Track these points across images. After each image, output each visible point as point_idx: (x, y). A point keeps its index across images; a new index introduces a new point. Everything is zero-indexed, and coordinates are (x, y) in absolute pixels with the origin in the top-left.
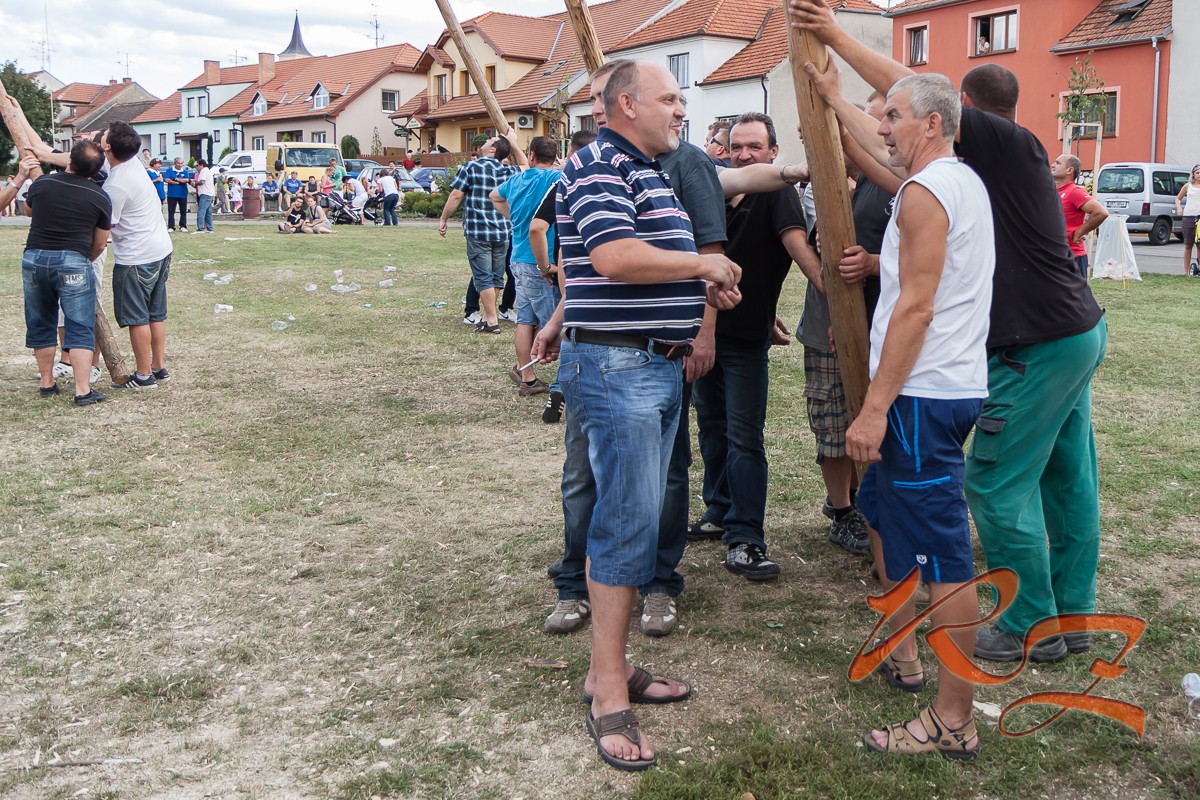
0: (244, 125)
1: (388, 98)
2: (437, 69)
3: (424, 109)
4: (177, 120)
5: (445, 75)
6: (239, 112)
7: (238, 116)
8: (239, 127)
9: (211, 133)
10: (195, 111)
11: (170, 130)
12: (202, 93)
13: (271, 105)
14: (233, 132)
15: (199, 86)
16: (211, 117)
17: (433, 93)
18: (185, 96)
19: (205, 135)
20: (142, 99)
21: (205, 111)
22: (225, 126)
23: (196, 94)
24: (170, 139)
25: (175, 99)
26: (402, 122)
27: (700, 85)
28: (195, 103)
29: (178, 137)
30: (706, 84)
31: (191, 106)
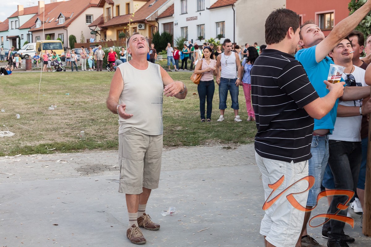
0: (32, 32)
1: (88, 18)
2: (107, 5)
3: (102, 22)
4: (7, 31)
5: (110, 8)
6: (30, 26)
8: (30, 33)
9: (20, 36)
10: (14, 27)
11: (5, 35)
12: (16, 19)
13: (43, 23)
14: (29, 35)
15: (16, 16)
16: (20, 29)
17: (105, 15)
18: (10, 20)
19: (18, 37)
21: (18, 27)
22: (25, 32)
23: (14, 20)
24: (5, 38)
25: (7, 22)
26: (93, 28)
27: (209, 9)
28: (14, 23)
29: (8, 38)
30: (211, 8)
31: (12, 25)
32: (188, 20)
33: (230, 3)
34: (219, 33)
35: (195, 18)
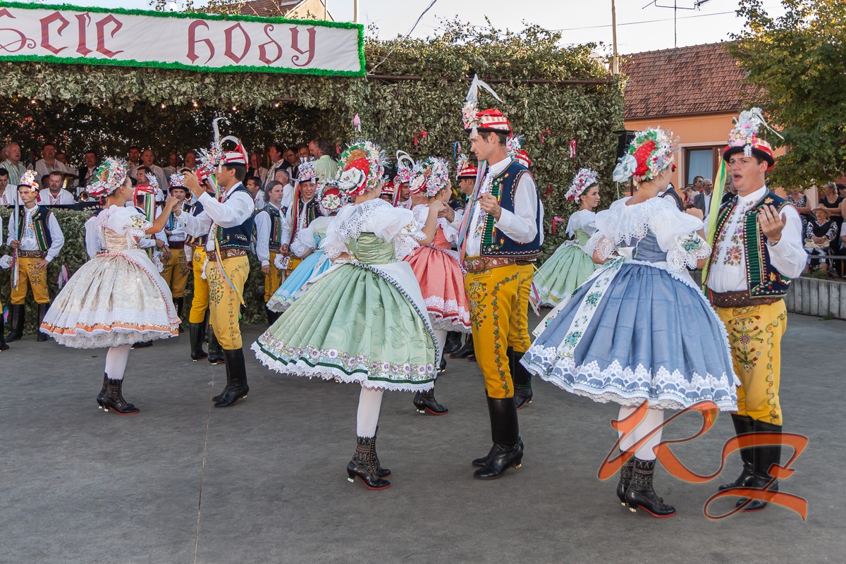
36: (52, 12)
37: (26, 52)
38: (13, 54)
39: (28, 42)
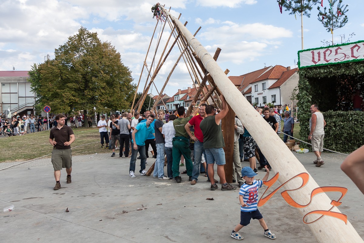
0: (185, 102)
4: (174, 101)
6: (185, 99)
7: (184, 100)
8: (184, 102)
9: (180, 104)
10: (177, 100)
11: (172, 103)
12: (178, 96)
13: (190, 97)
14: (183, 103)
15: (177, 95)
16: (180, 100)
18: (175, 97)
19: (178, 104)
20: (167, 97)
21: (178, 99)
22: (182, 102)
23: (177, 96)
24: (173, 105)
25: (173, 97)
27: (268, 89)
28: (177, 98)
29: (174, 105)
30: (269, 89)
31: (176, 99)
32: (258, 94)
33: (278, 86)
34: (273, 100)
35: (262, 94)
36: (354, 45)
37: (346, 60)
38: (342, 61)
39: (347, 56)
